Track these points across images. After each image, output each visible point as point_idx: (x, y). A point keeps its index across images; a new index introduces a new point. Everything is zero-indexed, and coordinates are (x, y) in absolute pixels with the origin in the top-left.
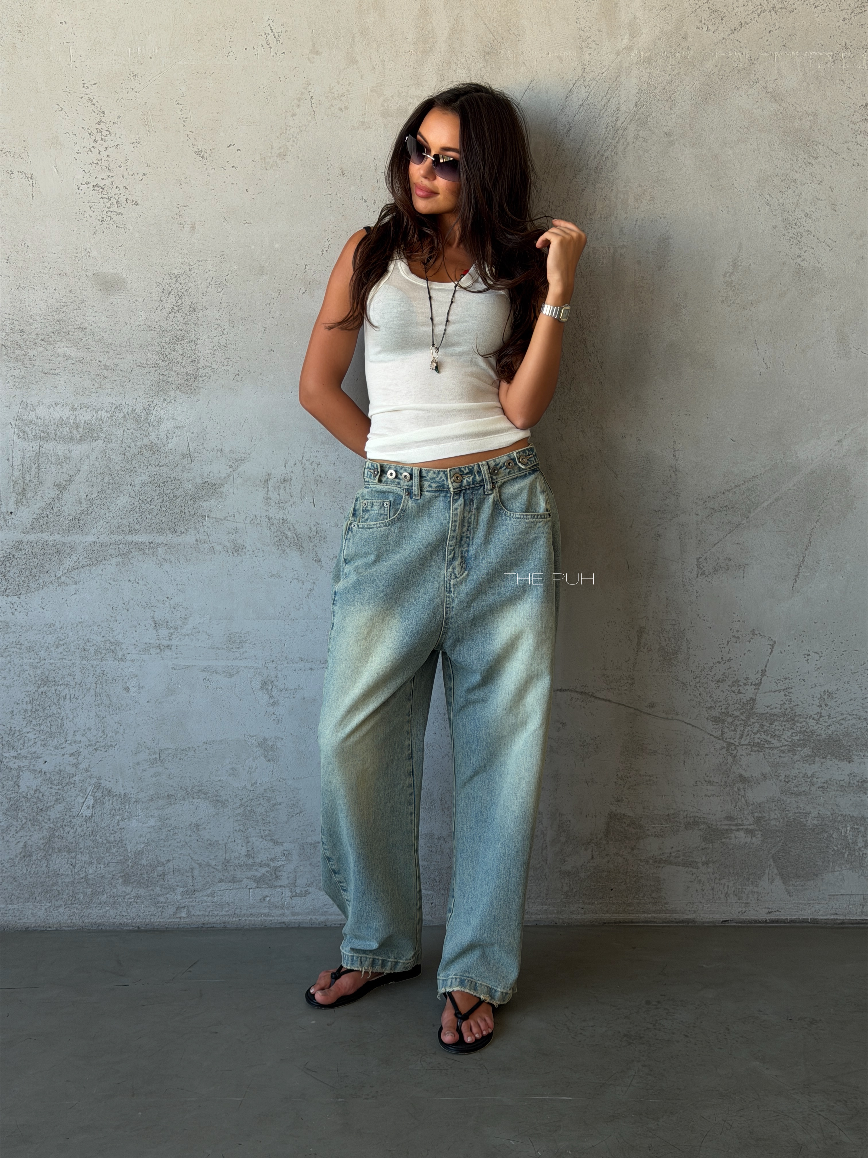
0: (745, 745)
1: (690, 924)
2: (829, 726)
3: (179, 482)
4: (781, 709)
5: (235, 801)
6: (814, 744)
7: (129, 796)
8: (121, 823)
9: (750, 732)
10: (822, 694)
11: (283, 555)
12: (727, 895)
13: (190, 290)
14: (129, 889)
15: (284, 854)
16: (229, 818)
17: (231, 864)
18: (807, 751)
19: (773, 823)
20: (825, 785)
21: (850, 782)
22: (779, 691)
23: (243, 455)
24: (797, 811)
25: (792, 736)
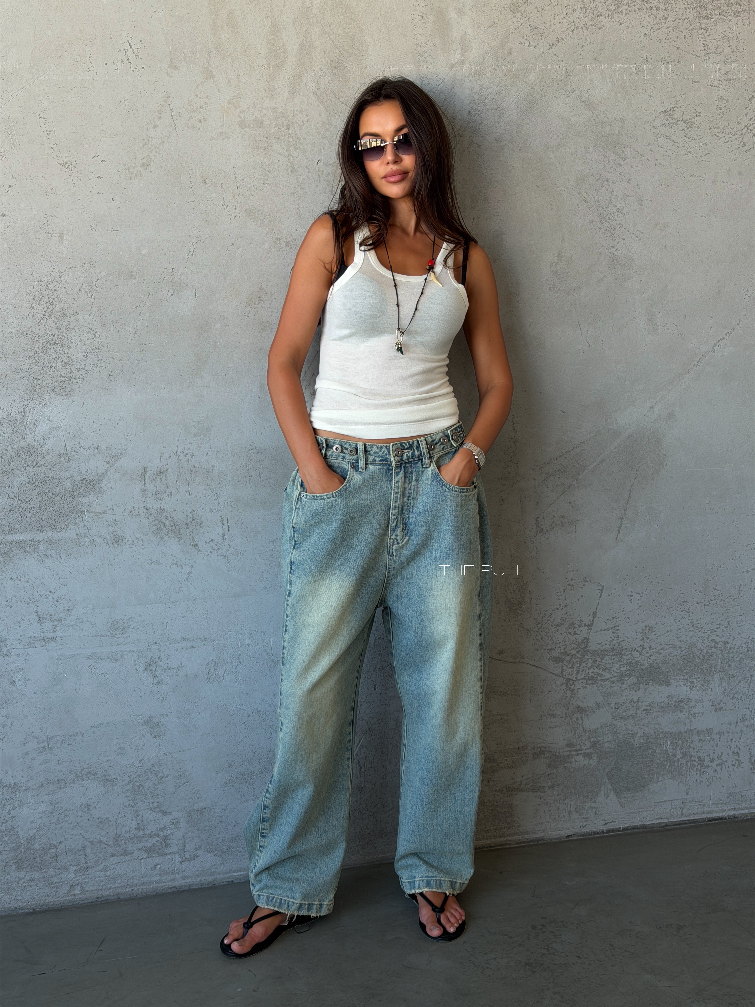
0: (582, 679)
1: (540, 842)
2: (650, 656)
3: (57, 481)
4: (610, 645)
5: (124, 778)
6: (638, 673)
7: (20, 785)
8: (13, 812)
9: (585, 668)
10: (644, 628)
11: (161, 542)
12: (570, 813)
13: (61, 296)
14: (22, 874)
15: (173, 823)
16: (118, 795)
17: (122, 839)
18: (633, 679)
19: (607, 745)
20: (649, 708)
21: (669, 703)
22: (608, 629)
23: (119, 451)
24: (626, 733)
25: (620, 668)
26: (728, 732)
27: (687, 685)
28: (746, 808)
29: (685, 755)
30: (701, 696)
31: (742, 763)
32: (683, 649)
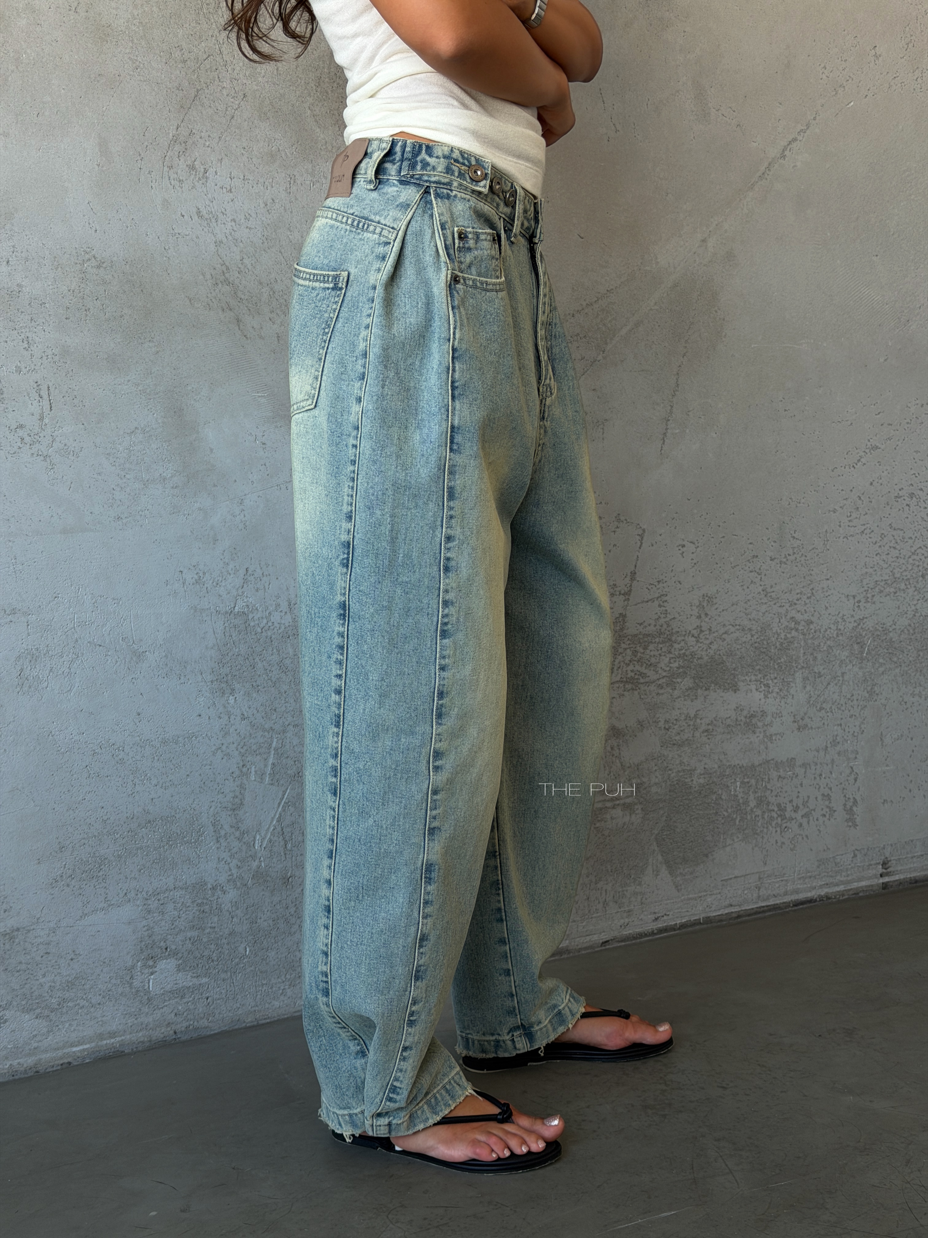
1: (564, 956)
2: (711, 643)
4: (655, 626)
6: (694, 672)
9: (622, 664)
10: (701, 599)
12: (605, 903)
18: (687, 682)
19: (654, 789)
20: (710, 727)
21: (737, 720)
22: (652, 600)
24: (680, 769)
25: (670, 663)
26: (816, 764)
27: (761, 690)
28: (842, 883)
29: (760, 801)
30: (779, 708)
31: (835, 811)
32: (753, 633)
